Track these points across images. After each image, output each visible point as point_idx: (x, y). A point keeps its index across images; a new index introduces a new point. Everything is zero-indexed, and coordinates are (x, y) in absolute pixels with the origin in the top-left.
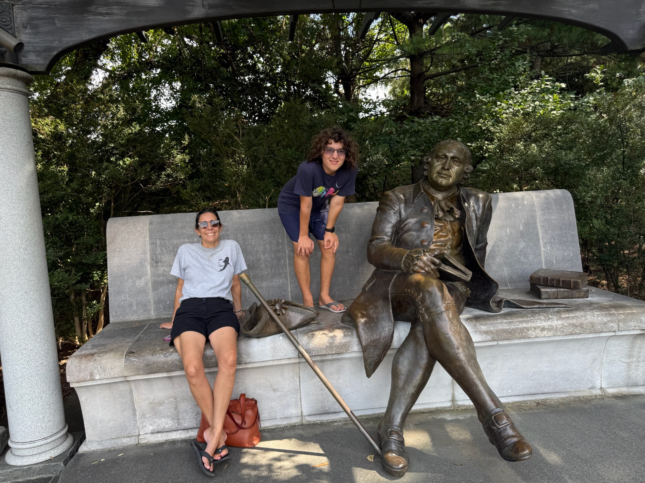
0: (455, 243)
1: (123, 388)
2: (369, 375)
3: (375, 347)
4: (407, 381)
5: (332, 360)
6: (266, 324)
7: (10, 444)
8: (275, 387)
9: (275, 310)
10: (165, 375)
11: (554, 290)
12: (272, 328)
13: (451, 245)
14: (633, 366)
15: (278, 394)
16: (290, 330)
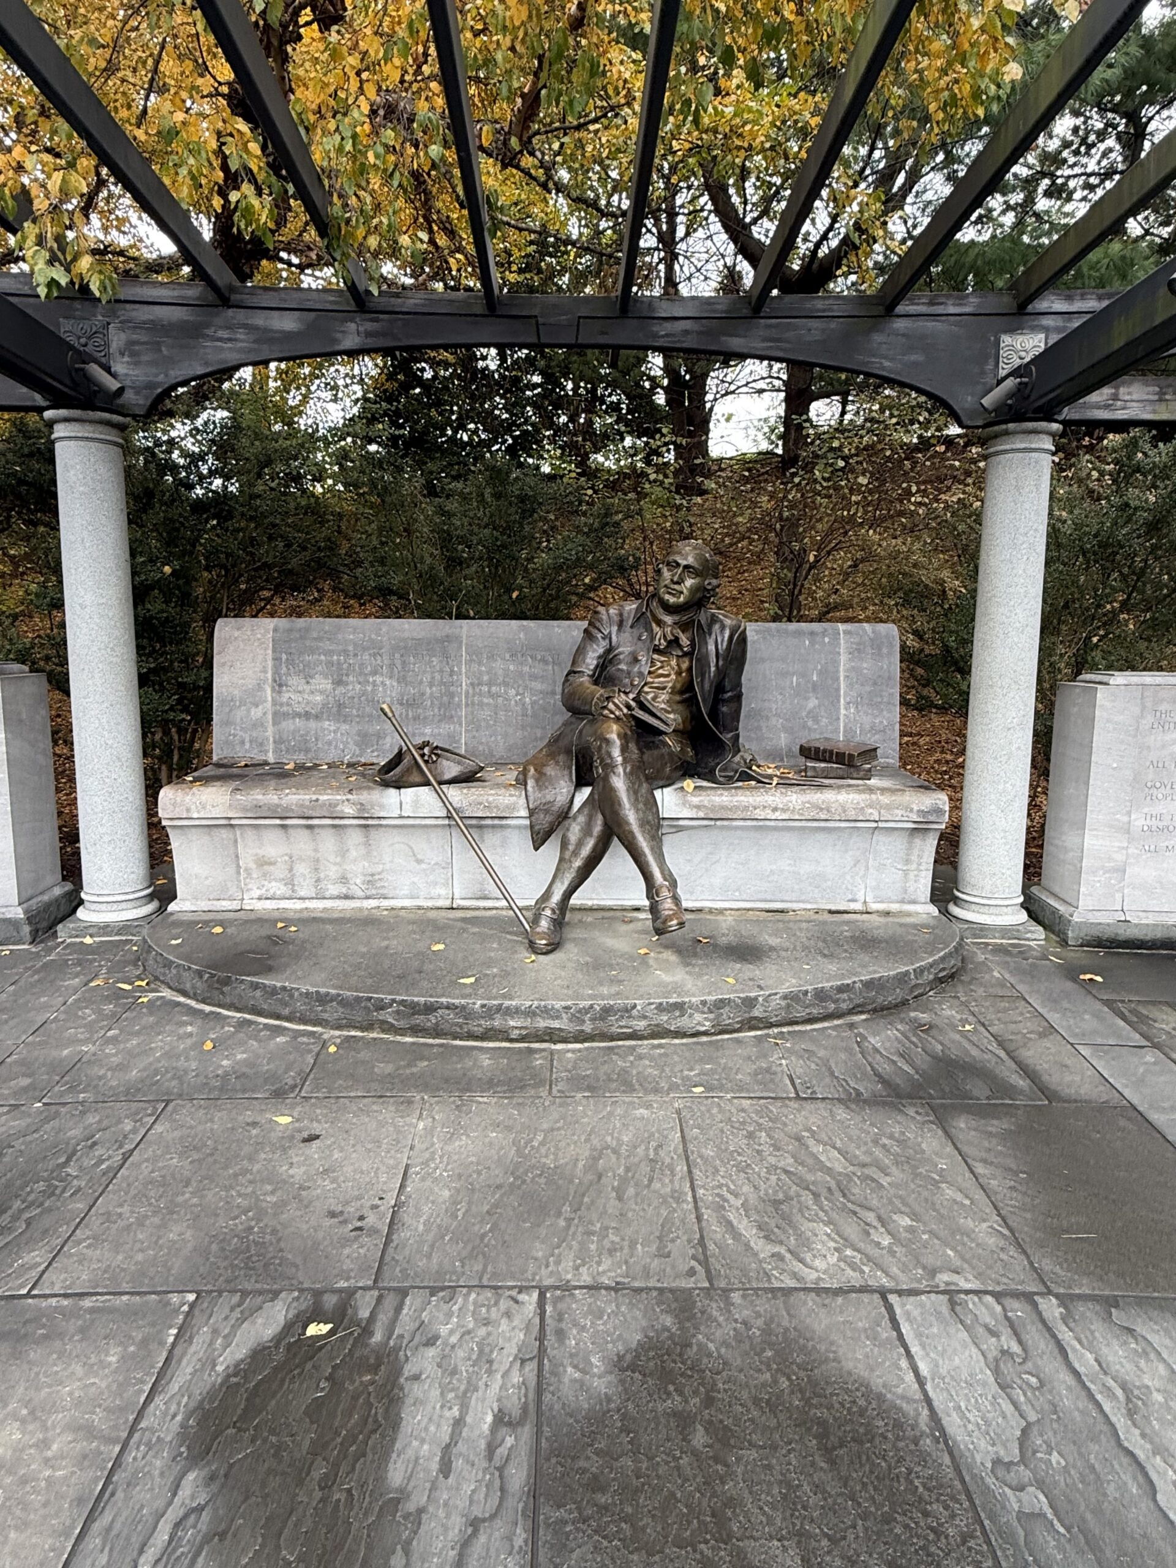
0: (678, 686)
1: (224, 833)
2: (536, 849)
3: (547, 811)
4: (575, 853)
5: (493, 827)
6: (408, 771)
7: (83, 895)
8: (419, 857)
9: (422, 756)
10: (278, 822)
11: (823, 765)
12: (416, 777)
13: (673, 688)
14: (912, 875)
15: (424, 866)
16: (440, 783)
